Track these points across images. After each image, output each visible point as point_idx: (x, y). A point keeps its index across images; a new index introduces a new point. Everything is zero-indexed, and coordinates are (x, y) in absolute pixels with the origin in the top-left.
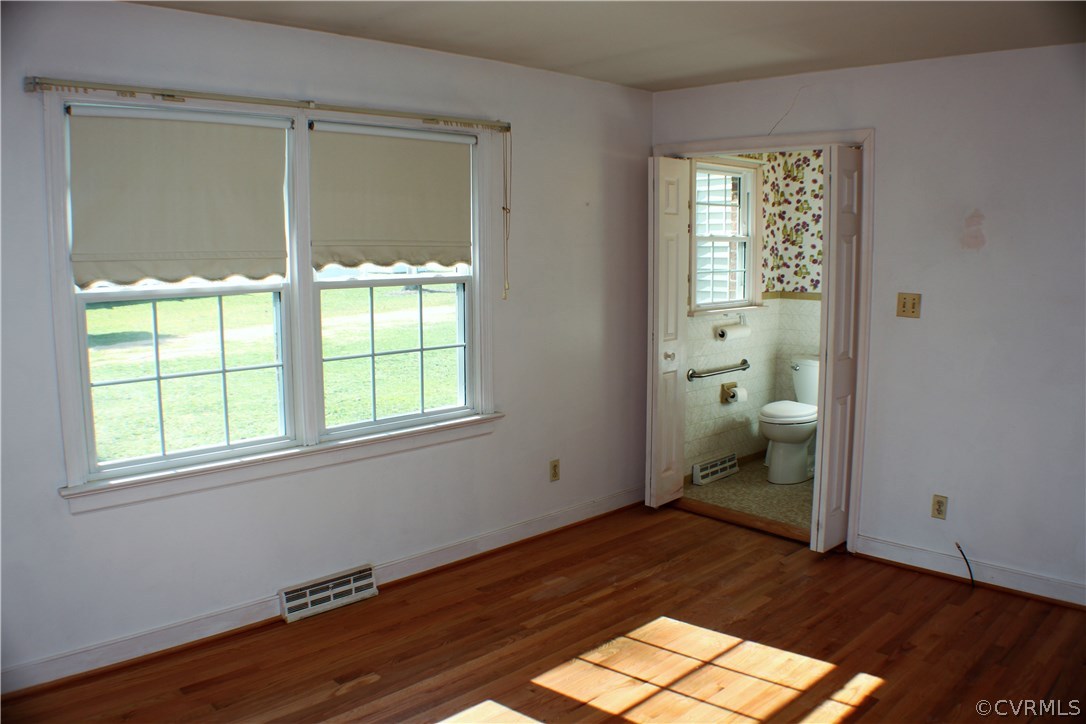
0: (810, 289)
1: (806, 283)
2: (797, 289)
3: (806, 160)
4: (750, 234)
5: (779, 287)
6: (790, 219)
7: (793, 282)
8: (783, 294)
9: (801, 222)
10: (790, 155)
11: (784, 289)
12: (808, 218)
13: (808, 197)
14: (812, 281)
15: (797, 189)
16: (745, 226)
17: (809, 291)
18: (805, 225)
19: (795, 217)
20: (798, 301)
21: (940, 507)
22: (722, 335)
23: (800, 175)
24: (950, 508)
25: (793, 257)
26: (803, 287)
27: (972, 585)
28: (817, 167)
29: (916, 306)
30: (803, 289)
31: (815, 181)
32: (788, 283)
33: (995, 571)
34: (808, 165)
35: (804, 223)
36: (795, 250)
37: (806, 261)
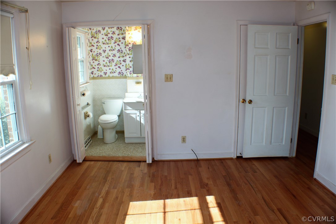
0: (104, 76)
1: (102, 74)
2: (99, 76)
3: (99, 31)
4: (84, 58)
5: (92, 76)
6: (94, 52)
7: (97, 73)
8: (94, 78)
9: (98, 53)
10: (93, 29)
11: (94, 77)
12: (101, 51)
13: (101, 44)
14: (104, 73)
15: (97, 41)
16: (82, 54)
17: (103, 76)
18: (100, 54)
19: (96, 51)
20: (99, 80)
21: (184, 140)
22: (84, 95)
23: (97, 36)
24: (187, 139)
25: (96, 65)
26: (101, 75)
27: (198, 160)
28: (103, 34)
29: (171, 78)
30: (101, 76)
31: (103, 38)
32: (95, 74)
33: (203, 155)
34: (100, 33)
35: (100, 53)
36: (97, 62)
37: (102, 66)
